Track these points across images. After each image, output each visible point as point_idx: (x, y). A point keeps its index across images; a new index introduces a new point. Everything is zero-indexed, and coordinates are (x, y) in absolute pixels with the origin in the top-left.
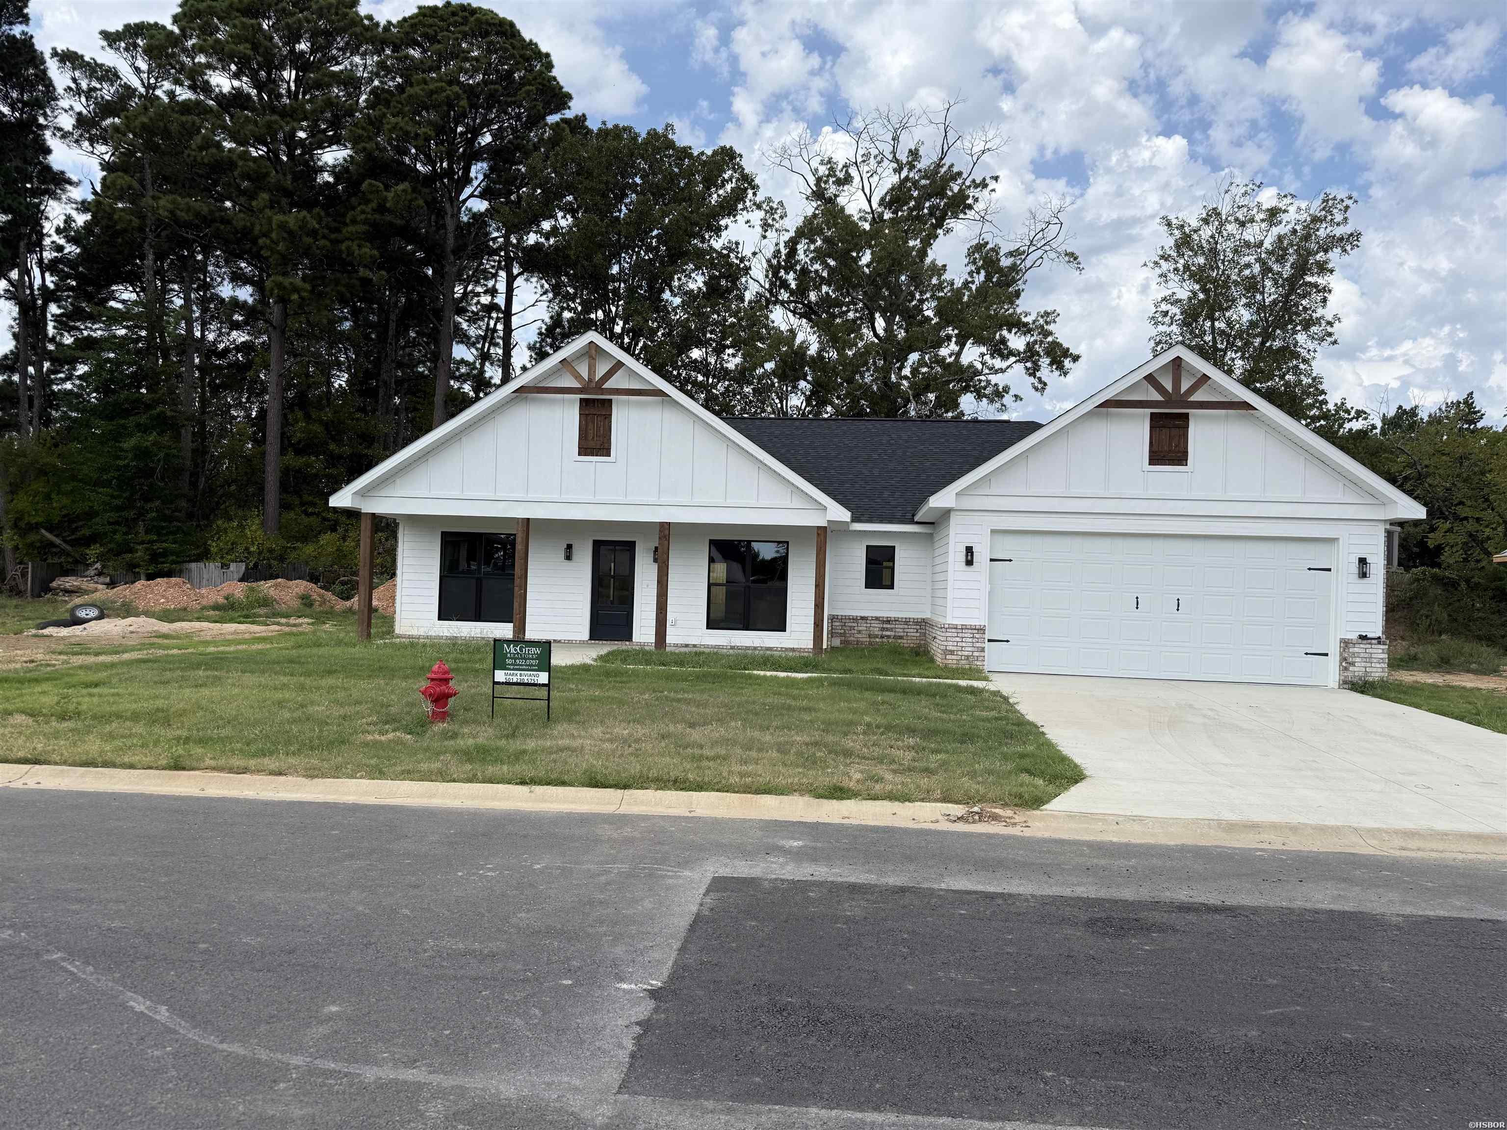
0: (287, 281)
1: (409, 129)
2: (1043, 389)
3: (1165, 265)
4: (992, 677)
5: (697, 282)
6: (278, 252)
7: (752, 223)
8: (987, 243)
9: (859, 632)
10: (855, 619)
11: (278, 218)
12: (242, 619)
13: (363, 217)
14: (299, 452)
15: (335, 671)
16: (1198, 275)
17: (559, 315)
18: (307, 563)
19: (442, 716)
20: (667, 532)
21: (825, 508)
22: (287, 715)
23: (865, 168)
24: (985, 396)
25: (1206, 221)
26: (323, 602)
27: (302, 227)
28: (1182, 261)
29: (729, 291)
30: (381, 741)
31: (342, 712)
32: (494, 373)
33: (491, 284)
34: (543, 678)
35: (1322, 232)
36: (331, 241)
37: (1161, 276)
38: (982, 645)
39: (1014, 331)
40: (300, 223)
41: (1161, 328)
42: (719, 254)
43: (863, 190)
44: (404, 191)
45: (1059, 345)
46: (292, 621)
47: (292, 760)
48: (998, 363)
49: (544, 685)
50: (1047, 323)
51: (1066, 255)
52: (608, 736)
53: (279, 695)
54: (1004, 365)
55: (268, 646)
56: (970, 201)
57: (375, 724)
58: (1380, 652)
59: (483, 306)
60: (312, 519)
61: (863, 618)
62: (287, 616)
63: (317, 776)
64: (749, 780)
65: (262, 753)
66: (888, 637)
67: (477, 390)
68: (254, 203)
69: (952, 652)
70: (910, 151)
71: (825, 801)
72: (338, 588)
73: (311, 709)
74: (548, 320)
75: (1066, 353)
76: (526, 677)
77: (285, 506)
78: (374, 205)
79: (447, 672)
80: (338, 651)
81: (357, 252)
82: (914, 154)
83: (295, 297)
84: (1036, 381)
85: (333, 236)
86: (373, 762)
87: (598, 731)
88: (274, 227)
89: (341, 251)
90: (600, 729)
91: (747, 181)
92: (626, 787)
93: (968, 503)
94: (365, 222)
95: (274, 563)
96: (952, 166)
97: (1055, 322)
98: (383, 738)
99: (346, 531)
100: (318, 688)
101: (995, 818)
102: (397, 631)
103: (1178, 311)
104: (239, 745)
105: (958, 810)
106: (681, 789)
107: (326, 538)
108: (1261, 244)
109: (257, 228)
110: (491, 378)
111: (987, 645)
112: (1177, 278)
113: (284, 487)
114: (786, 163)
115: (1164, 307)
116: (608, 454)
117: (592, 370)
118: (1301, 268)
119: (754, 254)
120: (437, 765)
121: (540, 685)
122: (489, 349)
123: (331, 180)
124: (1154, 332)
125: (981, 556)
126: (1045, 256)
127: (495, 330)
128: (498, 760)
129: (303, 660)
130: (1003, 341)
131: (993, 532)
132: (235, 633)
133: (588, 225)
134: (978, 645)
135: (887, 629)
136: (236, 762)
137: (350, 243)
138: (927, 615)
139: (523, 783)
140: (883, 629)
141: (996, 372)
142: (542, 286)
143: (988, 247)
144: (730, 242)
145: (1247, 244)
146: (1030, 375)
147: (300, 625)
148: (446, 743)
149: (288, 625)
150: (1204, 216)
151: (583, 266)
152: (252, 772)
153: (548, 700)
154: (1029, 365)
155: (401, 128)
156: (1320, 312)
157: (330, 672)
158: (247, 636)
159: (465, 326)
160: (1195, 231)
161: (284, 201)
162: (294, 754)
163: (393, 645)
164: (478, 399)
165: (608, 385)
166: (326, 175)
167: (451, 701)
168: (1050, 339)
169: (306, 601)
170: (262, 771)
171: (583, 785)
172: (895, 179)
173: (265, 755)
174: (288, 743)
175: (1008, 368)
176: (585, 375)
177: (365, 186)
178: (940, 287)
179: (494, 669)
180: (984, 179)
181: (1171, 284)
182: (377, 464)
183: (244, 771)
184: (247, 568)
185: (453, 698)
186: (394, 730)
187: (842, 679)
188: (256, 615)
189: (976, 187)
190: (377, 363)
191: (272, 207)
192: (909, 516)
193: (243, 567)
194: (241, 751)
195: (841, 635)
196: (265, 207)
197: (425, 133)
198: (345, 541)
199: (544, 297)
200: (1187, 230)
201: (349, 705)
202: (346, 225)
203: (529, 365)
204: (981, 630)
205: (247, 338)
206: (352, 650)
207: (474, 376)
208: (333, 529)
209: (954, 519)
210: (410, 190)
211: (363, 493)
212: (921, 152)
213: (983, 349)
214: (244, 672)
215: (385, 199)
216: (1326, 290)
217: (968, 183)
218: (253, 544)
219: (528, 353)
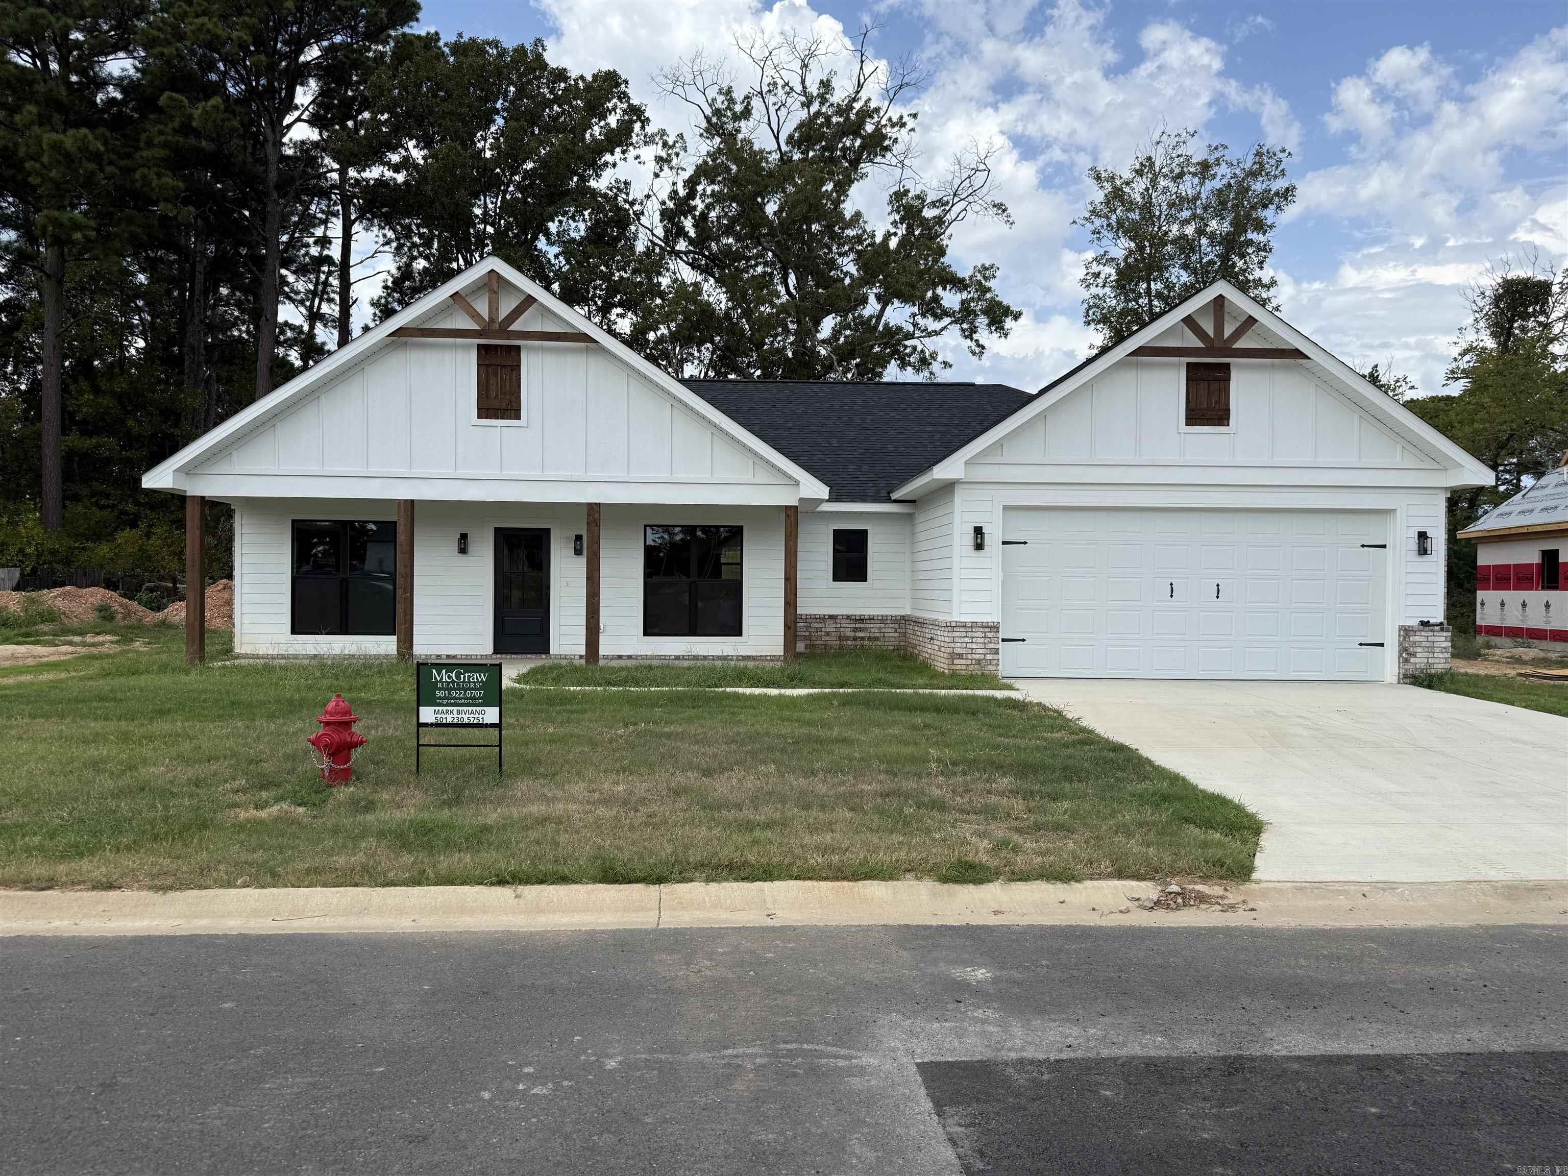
0: (64, 217)
1: (219, 32)
2: (982, 353)
3: (1098, 222)
4: (1017, 684)
5: (578, 229)
6: (52, 180)
7: (642, 159)
8: (908, 191)
9: (828, 634)
10: (822, 619)
11: (49, 137)
12: (20, 639)
13: (162, 138)
14: (85, 433)
15: (169, 711)
16: (1132, 231)
17: (408, 265)
18: (102, 566)
19: (343, 776)
20: (597, 516)
21: (797, 483)
22: (109, 783)
23: (771, 99)
24: (909, 364)
25: (1139, 173)
26: (128, 614)
27: (84, 149)
28: (1114, 217)
29: (617, 239)
30: (262, 821)
31: (191, 773)
32: (326, 336)
33: (319, 232)
34: (491, 715)
35: (1258, 186)
36: (120, 168)
37: (1094, 232)
38: (997, 646)
39: (948, 287)
40: (79, 143)
41: (1094, 290)
42: (605, 196)
43: (769, 125)
44: (214, 107)
45: (999, 304)
46: (89, 639)
47: (129, 861)
48: (930, 323)
49: (493, 725)
50: (986, 278)
51: (994, 206)
52: (596, 796)
53: (93, 752)
54: (937, 326)
55: (63, 675)
56: (887, 143)
57: (244, 790)
58: (1443, 640)
59: (313, 258)
60: (105, 513)
61: (832, 617)
62: (82, 633)
63: (171, 888)
64: (835, 858)
65: (77, 852)
66: (862, 639)
67: (305, 358)
68: (17, 118)
69: (960, 656)
70: (822, 82)
71: (957, 887)
72: (144, 596)
73: (143, 772)
74: (394, 271)
75: (1007, 311)
76: (468, 715)
77: (69, 497)
78: (176, 124)
79: (347, 712)
80: (165, 680)
81: (155, 182)
82: (826, 85)
83: (78, 236)
84: (973, 344)
85: (123, 163)
86: (259, 855)
87: (579, 788)
88: (45, 147)
89: (133, 181)
90: (582, 785)
91: (636, 113)
92: (660, 880)
93: (982, 473)
94: (165, 145)
95: (59, 567)
96: (869, 100)
97: (994, 277)
98: (263, 814)
99: (150, 526)
100: (150, 738)
101: (1202, 899)
102: (238, 649)
103: (1113, 272)
104: (37, 839)
105: (1148, 890)
106: (743, 879)
107: (125, 536)
108: (1197, 197)
109: (22, 152)
110: (324, 344)
111: (1001, 645)
112: (1111, 235)
113: (67, 476)
114: (679, 90)
115: (1095, 268)
116: (518, 417)
117: (493, 308)
118: (1239, 226)
119: (648, 197)
120: (359, 858)
121: (487, 725)
122: (319, 308)
123: (119, 96)
124: (1086, 295)
125: (993, 538)
126: (968, 208)
127: (326, 284)
128: (450, 846)
129: (119, 695)
130: (936, 299)
131: (1006, 508)
132: (13, 657)
133: (448, 155)
134: (991, 646)
135: (861, 630)
136: (37, 869)
137: (146, 171)
138: (907, 611)
139: (501, 882)
140: (855, 630)
141: (929, 335)
142: (385, 236)
143: (910, 195)
144: (617, 181)
145: (1182, 199)
146: (966, 337)
147: (102, 644)
148: (360, 818)
149: (84, 644)
150: (1138, 167)
151: (443, 204)
152: (63, 886)
153: (500, 746)
154: (965, 326)
155: (208, 31)
156: (1257, 273)
157: (162, 713)
158: (30, 662)
159: (291, 278)
160: (1128, 184)
161: (57, 118)
162: (128, 848)
163: (240, 668)
164: (305, 368)
165: (516, 327)
166: (111, 88)
167: (356, 754)
168: (988, 296)
169: (105, 613)
170: (79, 883)
171: (595, 880)
172: (803, 114)
173: (81, 855)
174: (117, 830)
175: (943, 329)
176: (486, 315)
177: (163, 100)
178: (859, 239)
179: (419, 705)
180: (901, 117)
181: (1105, 242)
182: (185, 445)
183: (49, 884)
184: (22, 574)
185: (359, 749)
186: (277, 800)
187: (853, 694)
188: (38, 633)
189: (893, 126)
190: (182, 325)
191: (41, 125)
192: (883, 493)
193: (17, 573)
194: (41, 848)
195: (805, 638)
196: (32, 123)
197: (239, 38)
198: (149, 538)
199: (387, 248)
200: (1118, 182)
201: (200, 761)
202: (138, 149)
203: (372, 325)
204: (995, 628)
205: (11, 294)
206: (184, 678)
207: (303, 341)
208: (134, 525)
209: (960, 496)
210: (222, 107)
211: (189, 470)
212: (834, 83)
213: (915, 309)
214: (33, 716)
215: (190, 117)
216: (1265, 248)
217: (883, 122)
218: (30, 544)
219: (371, 310)
